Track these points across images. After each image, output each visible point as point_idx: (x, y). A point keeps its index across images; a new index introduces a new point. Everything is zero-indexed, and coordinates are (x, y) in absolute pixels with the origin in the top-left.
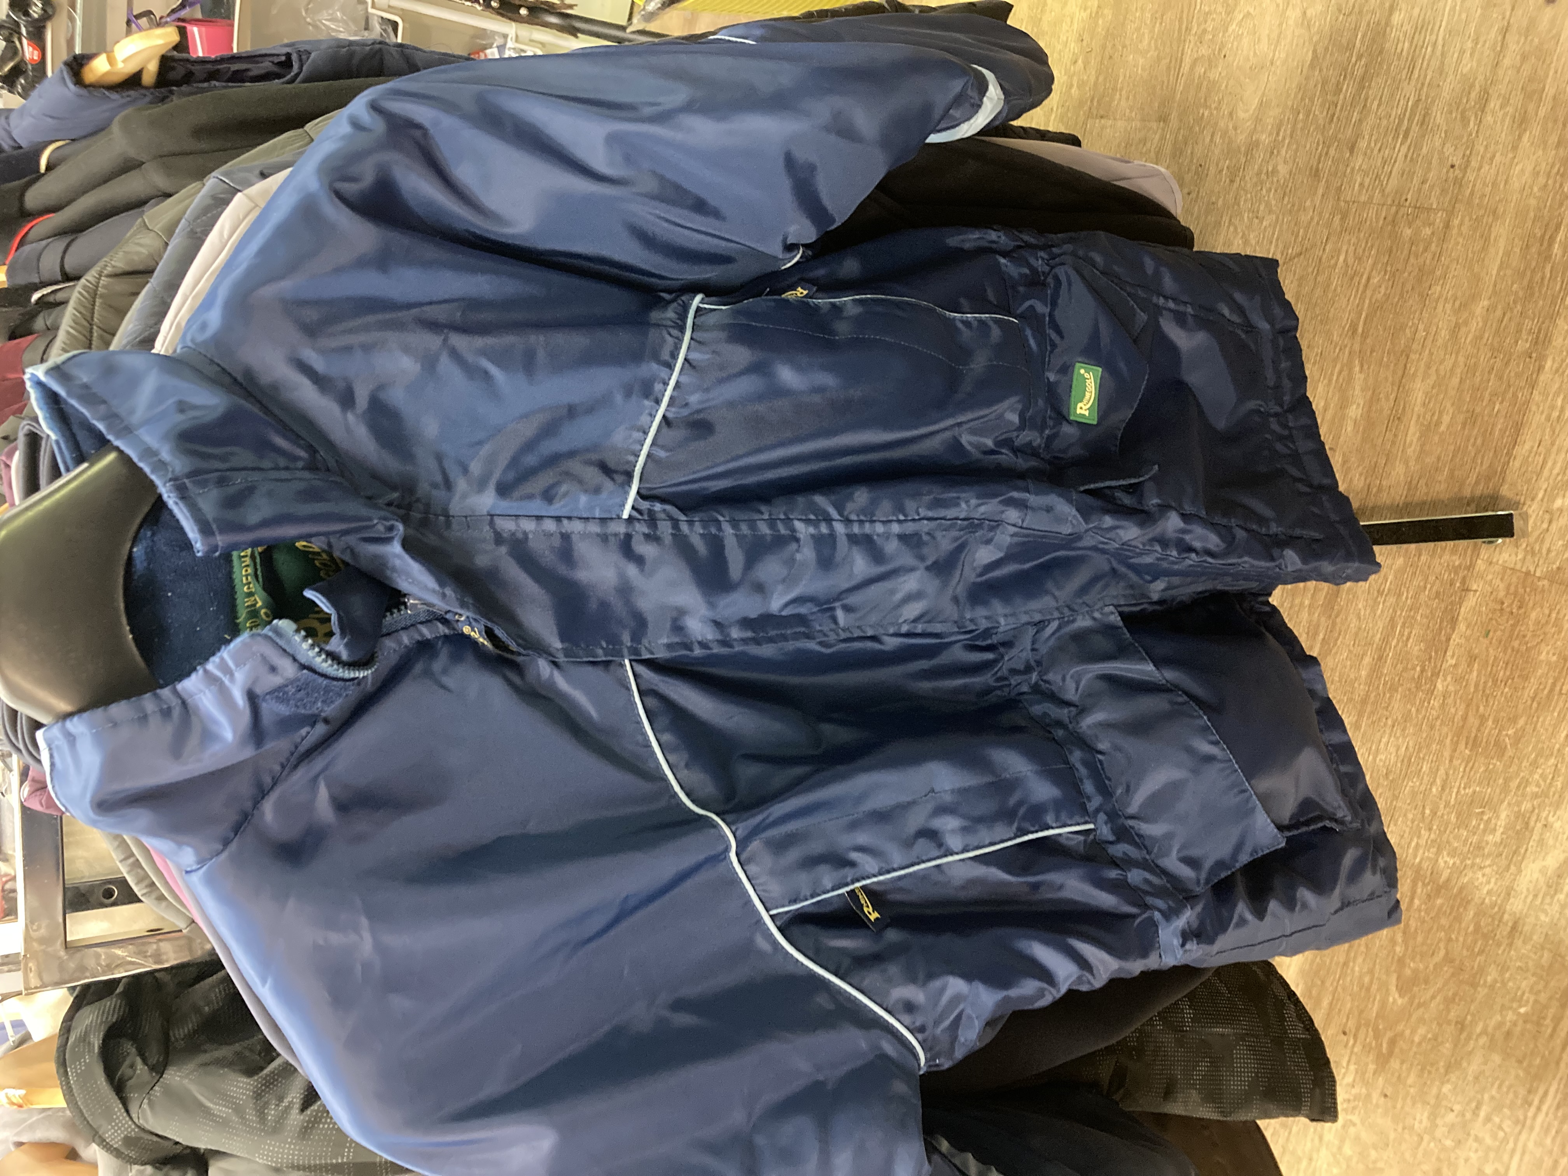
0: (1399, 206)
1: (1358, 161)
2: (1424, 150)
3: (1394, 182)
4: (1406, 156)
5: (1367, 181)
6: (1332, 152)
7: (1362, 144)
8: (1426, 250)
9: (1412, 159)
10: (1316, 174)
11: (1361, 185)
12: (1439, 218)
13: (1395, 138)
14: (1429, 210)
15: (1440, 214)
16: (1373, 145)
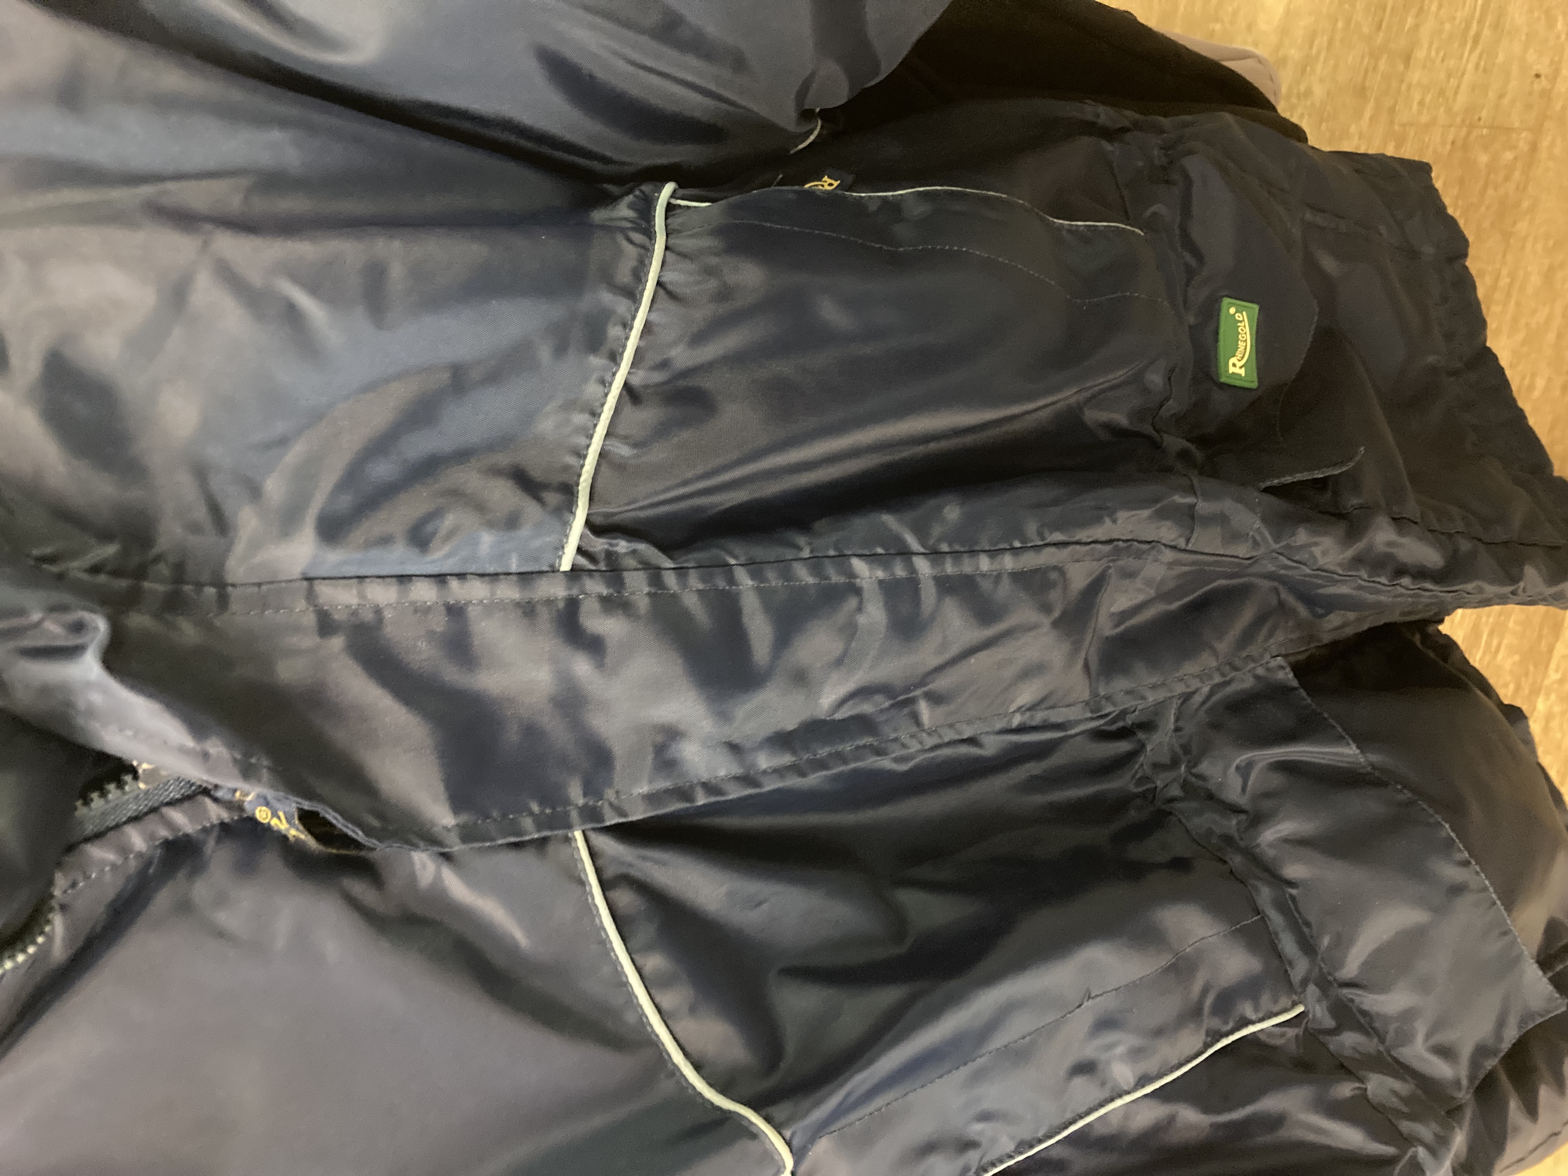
0: (1472, 127)
1: (1416, 75)
2: (1501, 58)
3: (1462, 100)
4: (1477, 66)
5: (1428, 98)
6: (1382, 65)
7: (1420, 54)
8: (1507, 178)
9: (1485, 71)
10: (1361, 92)
11: (1421, 103)
12: (1523, 141)
13: (1463, 44)
14: (1509, 130)
15: (1523, 135)
16: (1433, 53)
